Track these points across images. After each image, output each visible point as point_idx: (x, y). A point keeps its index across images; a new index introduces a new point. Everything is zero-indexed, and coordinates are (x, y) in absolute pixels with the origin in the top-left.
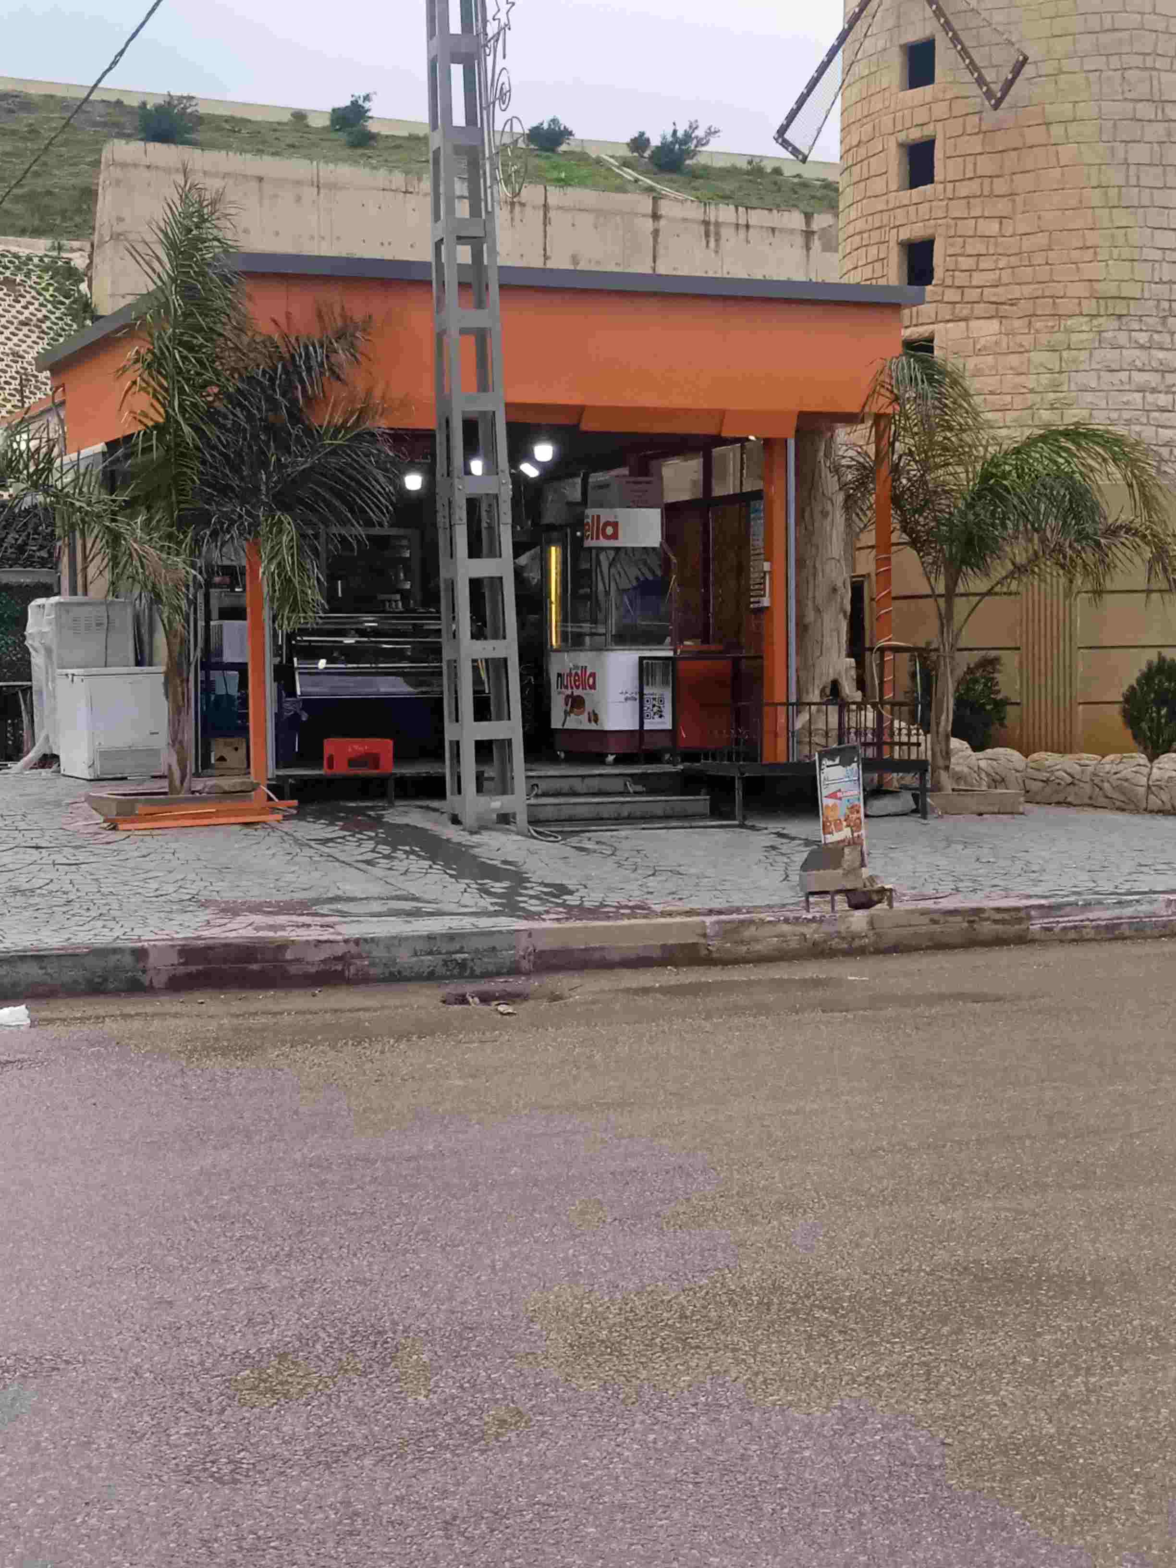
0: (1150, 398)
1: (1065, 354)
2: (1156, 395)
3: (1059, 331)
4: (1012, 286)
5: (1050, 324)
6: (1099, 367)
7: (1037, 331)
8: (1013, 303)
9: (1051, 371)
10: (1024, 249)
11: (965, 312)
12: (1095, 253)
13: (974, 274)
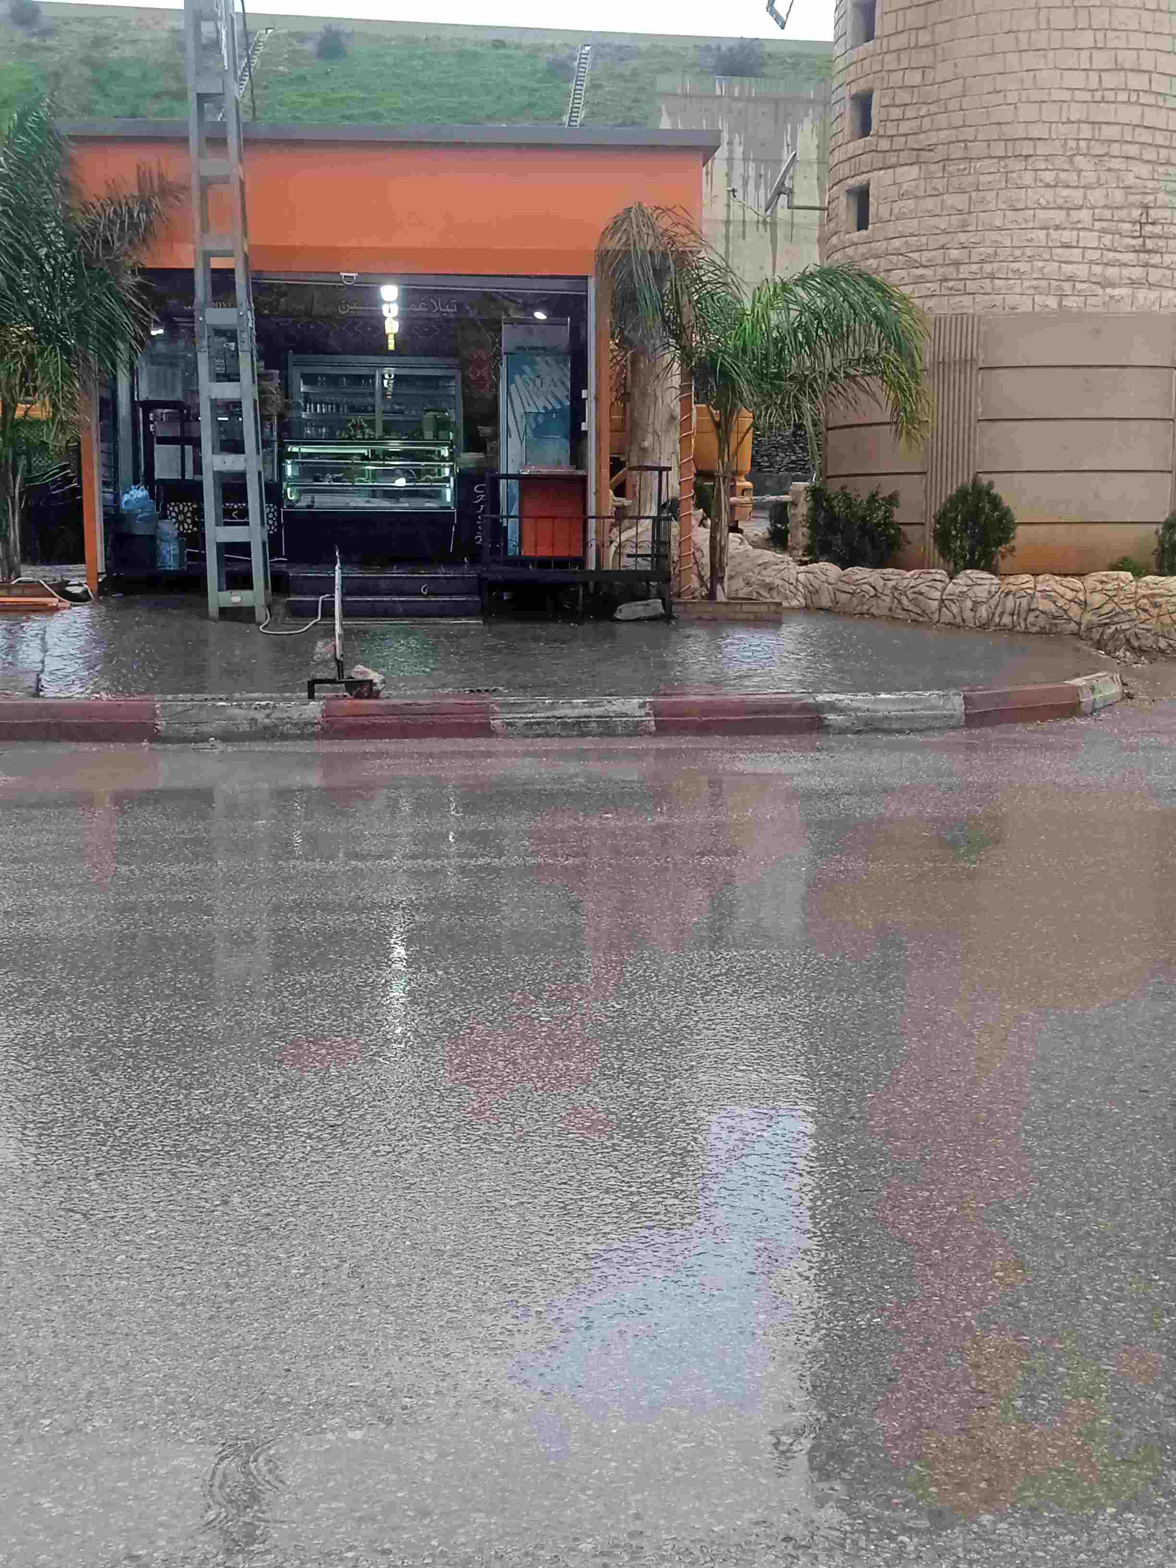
0: (1054, 234)
1: (974, 194)
2: (1059, 232)
3: (969, 174)
4: (930, 133)
5: (962, 167)
6: (1004, 207)
7: (952, 175)
8: (930, 148)
9: (960, 212)
10: (942, 97)
11: (894, 160)
12: (1005, 96)
13: (901, 123)
